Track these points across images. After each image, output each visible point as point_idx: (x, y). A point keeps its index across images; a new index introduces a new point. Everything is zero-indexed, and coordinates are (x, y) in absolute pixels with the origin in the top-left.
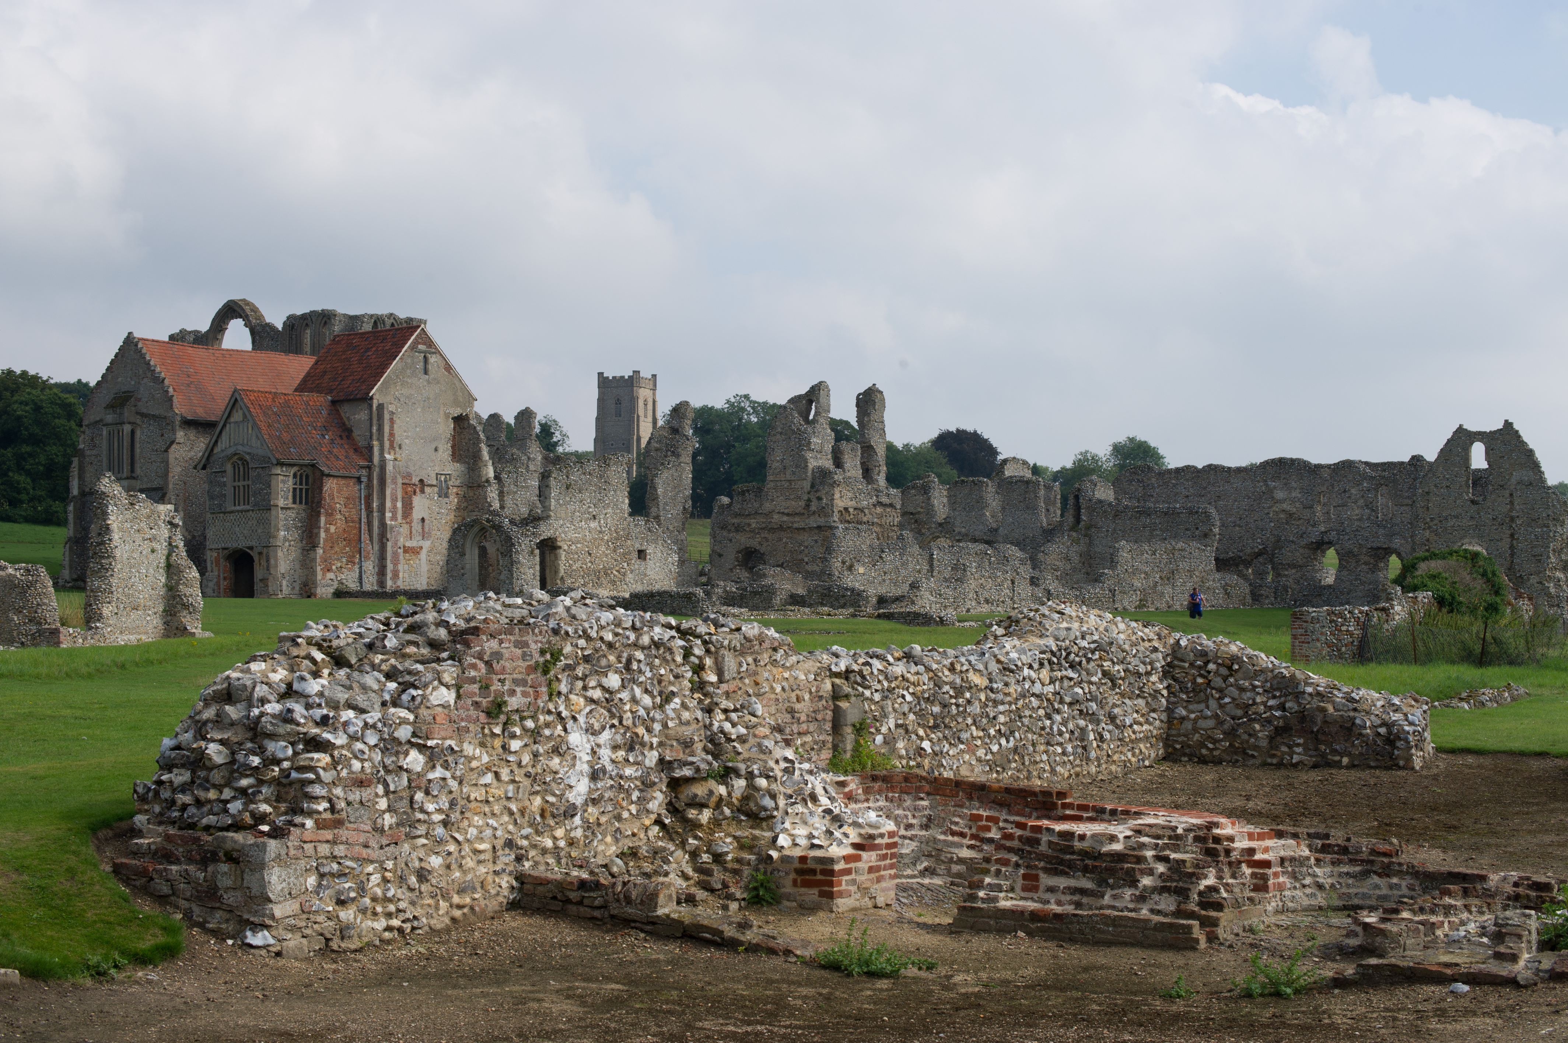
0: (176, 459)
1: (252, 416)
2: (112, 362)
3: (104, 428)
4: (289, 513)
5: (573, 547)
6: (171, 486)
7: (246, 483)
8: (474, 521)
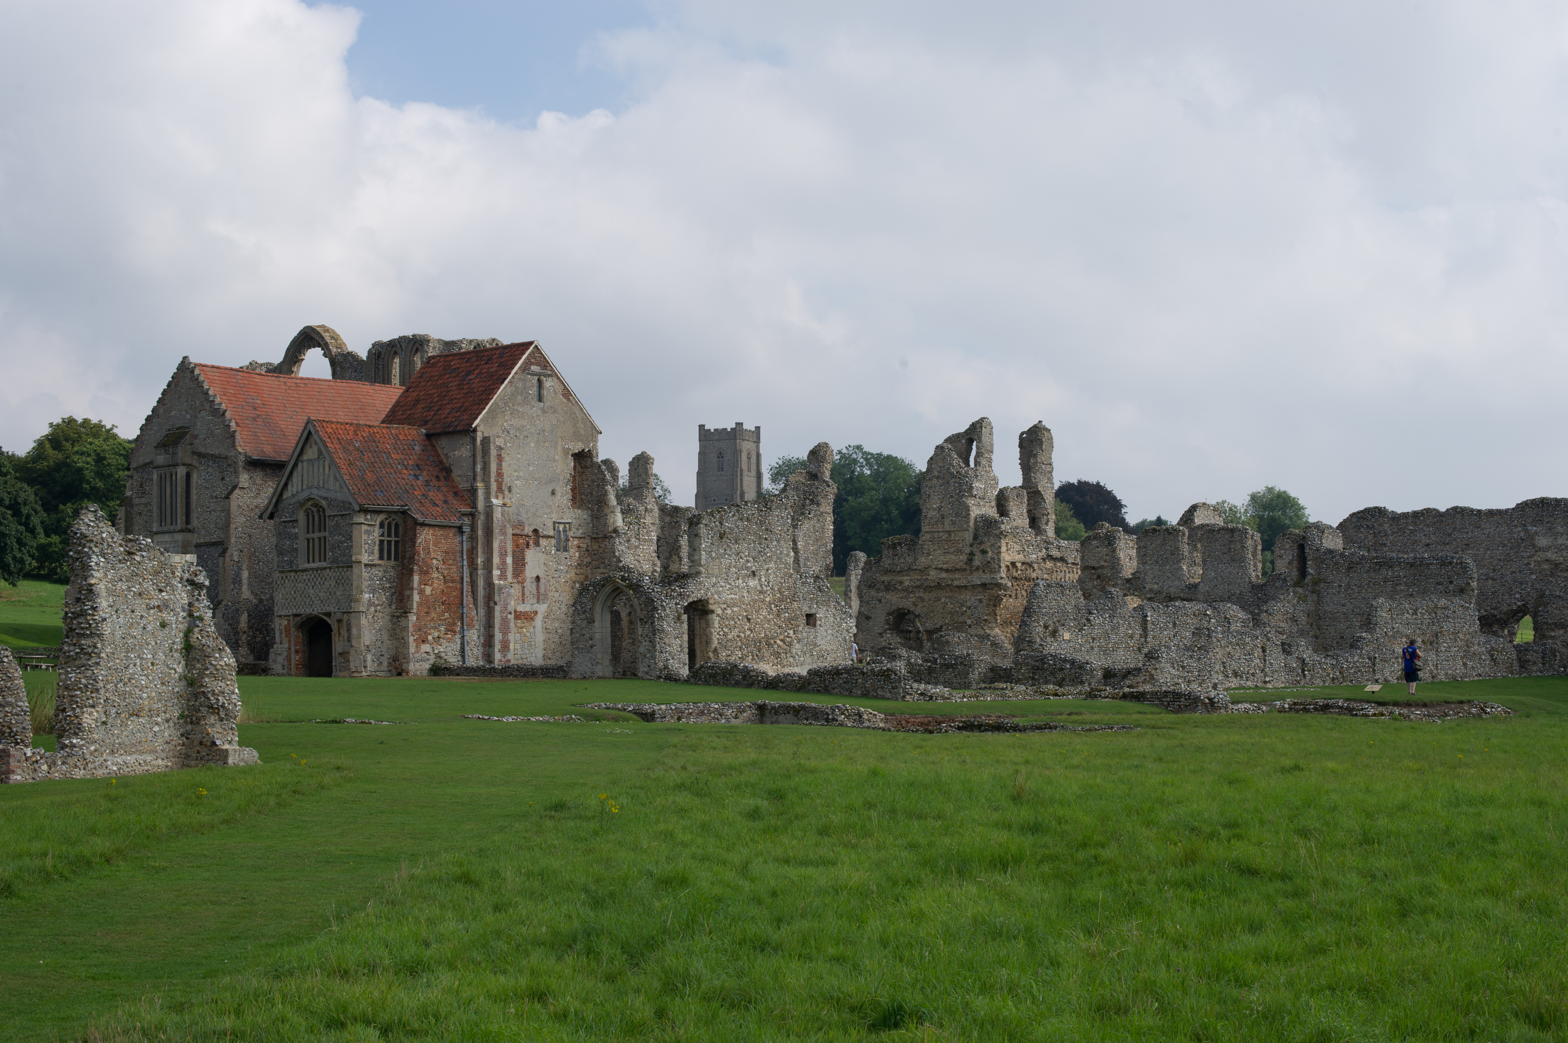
0: (239, 507)
1: (329, 452)
2: (164, 393)
3: (155, 471)
4: (375, 571)
5: (729, 611)
6: (233, 540)
7: (322, 534)
8: (605, 579)
